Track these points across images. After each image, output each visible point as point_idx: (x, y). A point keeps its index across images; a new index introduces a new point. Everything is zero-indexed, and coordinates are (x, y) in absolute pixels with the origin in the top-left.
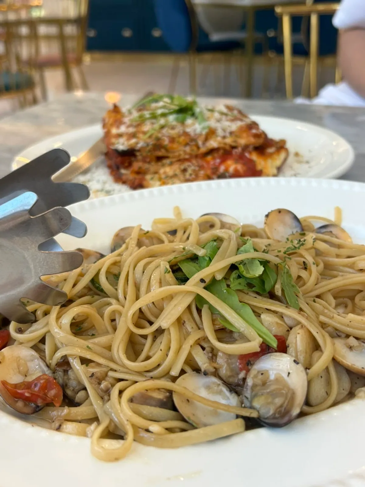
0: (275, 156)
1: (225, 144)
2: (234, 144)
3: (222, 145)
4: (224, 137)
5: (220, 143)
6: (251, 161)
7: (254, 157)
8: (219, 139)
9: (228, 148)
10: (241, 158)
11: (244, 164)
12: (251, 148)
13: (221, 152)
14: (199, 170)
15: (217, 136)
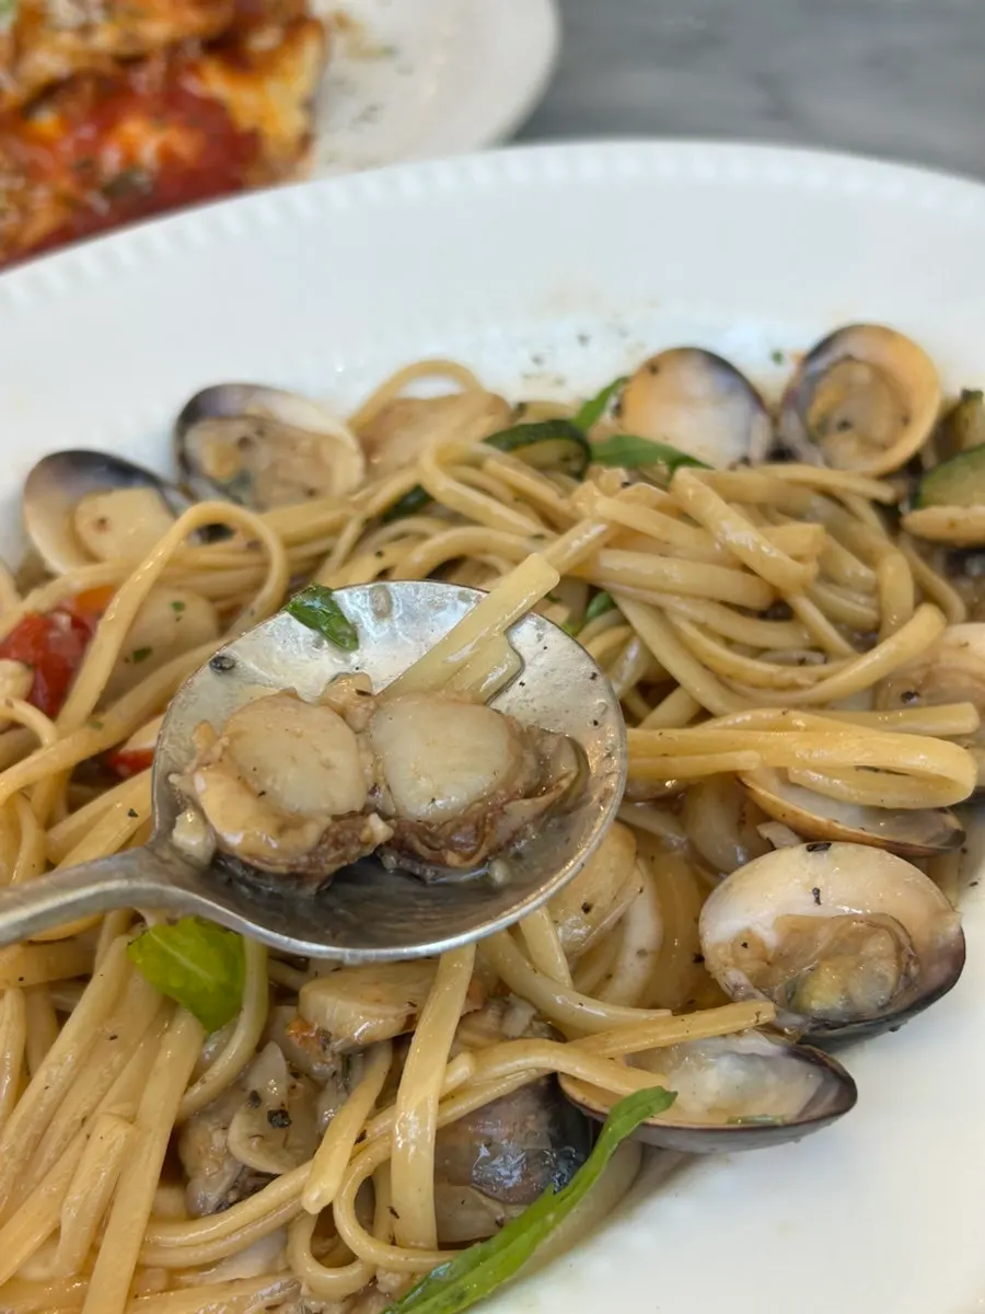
0: (288, 64)
1: (95, 55)
2: (127, 50)
3: (84, 63)
4: (85, 30)
5: (74, 55)
6: (213, 109)
7: (214, 83)
8: (67, 39)
9: (107, 67)
10: (173, 102)
11: (189, 125)
12: (193, 51)
13: (88, 88)
14: (30, 187)
15: (58, 29)
